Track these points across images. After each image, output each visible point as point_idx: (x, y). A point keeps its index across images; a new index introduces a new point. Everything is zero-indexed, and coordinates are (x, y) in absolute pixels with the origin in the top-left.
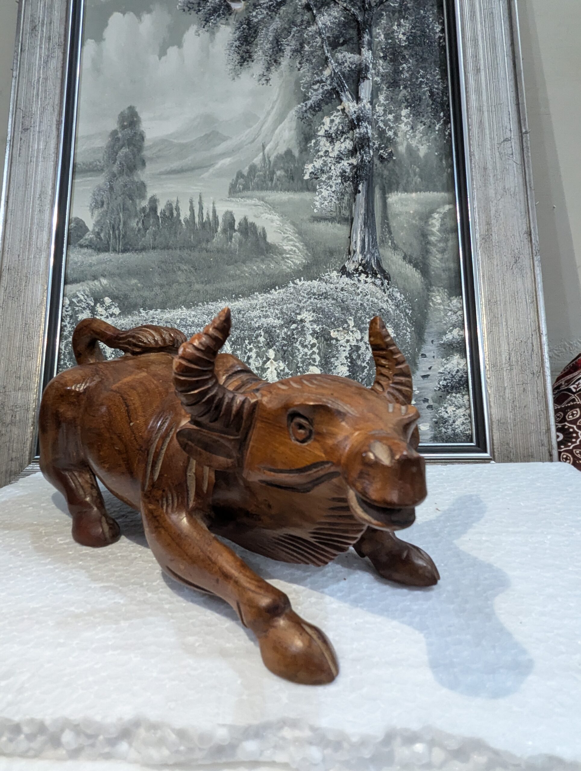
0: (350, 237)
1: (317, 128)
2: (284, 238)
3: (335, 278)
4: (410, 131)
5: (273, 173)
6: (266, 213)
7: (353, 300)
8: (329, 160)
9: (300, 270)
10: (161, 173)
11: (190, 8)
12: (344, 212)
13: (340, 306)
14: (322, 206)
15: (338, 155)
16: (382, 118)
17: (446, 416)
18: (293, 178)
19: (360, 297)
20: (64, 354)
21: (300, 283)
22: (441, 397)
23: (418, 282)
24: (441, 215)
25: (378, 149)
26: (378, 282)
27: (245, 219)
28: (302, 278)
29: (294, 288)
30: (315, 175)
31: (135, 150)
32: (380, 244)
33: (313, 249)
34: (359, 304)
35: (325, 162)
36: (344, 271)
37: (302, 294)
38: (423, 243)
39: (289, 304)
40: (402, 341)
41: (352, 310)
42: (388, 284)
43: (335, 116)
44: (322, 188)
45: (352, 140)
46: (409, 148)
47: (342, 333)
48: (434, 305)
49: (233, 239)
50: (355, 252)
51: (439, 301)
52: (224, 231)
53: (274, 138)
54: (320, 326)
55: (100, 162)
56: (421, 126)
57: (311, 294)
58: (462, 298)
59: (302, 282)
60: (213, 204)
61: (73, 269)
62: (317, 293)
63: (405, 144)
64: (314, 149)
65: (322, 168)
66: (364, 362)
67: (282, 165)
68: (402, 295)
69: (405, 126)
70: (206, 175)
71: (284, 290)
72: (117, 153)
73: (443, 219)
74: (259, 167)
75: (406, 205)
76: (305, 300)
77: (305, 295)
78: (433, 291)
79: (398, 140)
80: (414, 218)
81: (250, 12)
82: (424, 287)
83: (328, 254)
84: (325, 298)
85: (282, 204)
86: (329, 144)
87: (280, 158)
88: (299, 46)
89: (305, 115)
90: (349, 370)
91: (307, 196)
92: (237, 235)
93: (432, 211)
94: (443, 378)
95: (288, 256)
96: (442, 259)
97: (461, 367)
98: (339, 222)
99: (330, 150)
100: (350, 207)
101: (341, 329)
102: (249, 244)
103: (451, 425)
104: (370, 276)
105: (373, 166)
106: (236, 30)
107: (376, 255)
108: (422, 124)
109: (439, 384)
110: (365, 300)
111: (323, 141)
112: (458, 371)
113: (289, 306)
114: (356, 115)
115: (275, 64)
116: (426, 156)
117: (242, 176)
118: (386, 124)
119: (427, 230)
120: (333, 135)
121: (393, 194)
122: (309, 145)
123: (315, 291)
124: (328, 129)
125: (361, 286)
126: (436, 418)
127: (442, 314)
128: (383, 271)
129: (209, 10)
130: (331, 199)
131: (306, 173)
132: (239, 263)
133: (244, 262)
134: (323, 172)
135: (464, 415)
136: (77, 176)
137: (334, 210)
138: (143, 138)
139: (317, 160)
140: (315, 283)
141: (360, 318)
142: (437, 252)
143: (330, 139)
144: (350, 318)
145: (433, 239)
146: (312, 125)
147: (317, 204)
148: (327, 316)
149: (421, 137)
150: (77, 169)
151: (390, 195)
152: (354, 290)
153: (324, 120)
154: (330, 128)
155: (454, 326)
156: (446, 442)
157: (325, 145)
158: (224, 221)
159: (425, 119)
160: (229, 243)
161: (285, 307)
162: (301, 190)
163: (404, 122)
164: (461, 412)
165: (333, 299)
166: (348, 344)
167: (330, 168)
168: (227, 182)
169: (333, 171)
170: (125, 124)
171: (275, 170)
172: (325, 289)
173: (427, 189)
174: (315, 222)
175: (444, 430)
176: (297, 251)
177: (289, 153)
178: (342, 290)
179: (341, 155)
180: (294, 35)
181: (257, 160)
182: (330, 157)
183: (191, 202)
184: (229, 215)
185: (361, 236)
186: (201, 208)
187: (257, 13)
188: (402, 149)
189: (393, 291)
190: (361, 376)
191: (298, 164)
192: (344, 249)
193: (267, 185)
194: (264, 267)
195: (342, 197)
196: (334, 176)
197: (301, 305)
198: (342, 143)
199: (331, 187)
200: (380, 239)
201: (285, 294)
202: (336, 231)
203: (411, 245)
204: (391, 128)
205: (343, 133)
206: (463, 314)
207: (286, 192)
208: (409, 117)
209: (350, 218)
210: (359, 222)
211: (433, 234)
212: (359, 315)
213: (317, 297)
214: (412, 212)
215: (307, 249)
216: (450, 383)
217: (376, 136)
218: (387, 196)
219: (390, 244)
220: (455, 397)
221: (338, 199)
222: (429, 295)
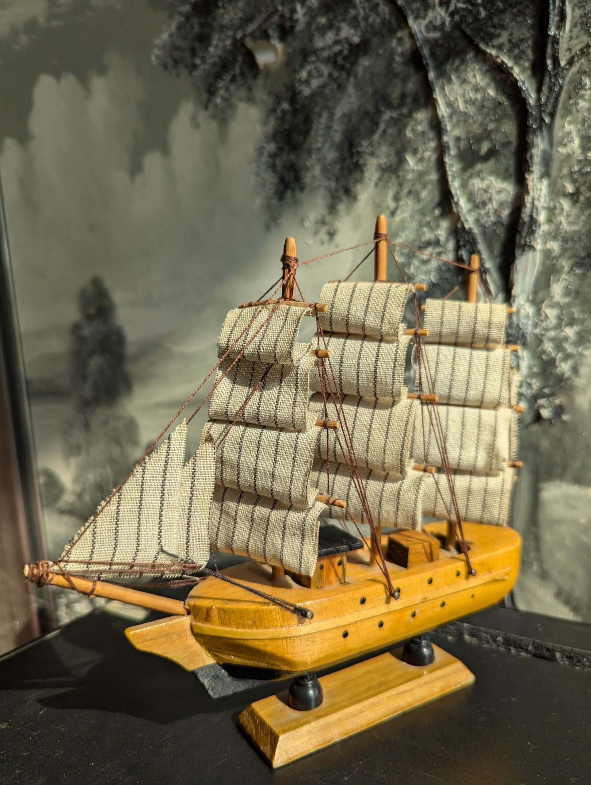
11: (176, 62)
31: (113, 360)
72: (87, 365)
75: (574, 508)
79: (579, 382)
81: (295, 71)
88: (394, 159)
106: (268, 117)
115: (345, 199)
118: (558, 347)
129: (214, 65)
138: (122, 340)
151: (547, 485)
170: (92, 311)
180: (384, 131)
187: (310, 74)
188: (583, 402)
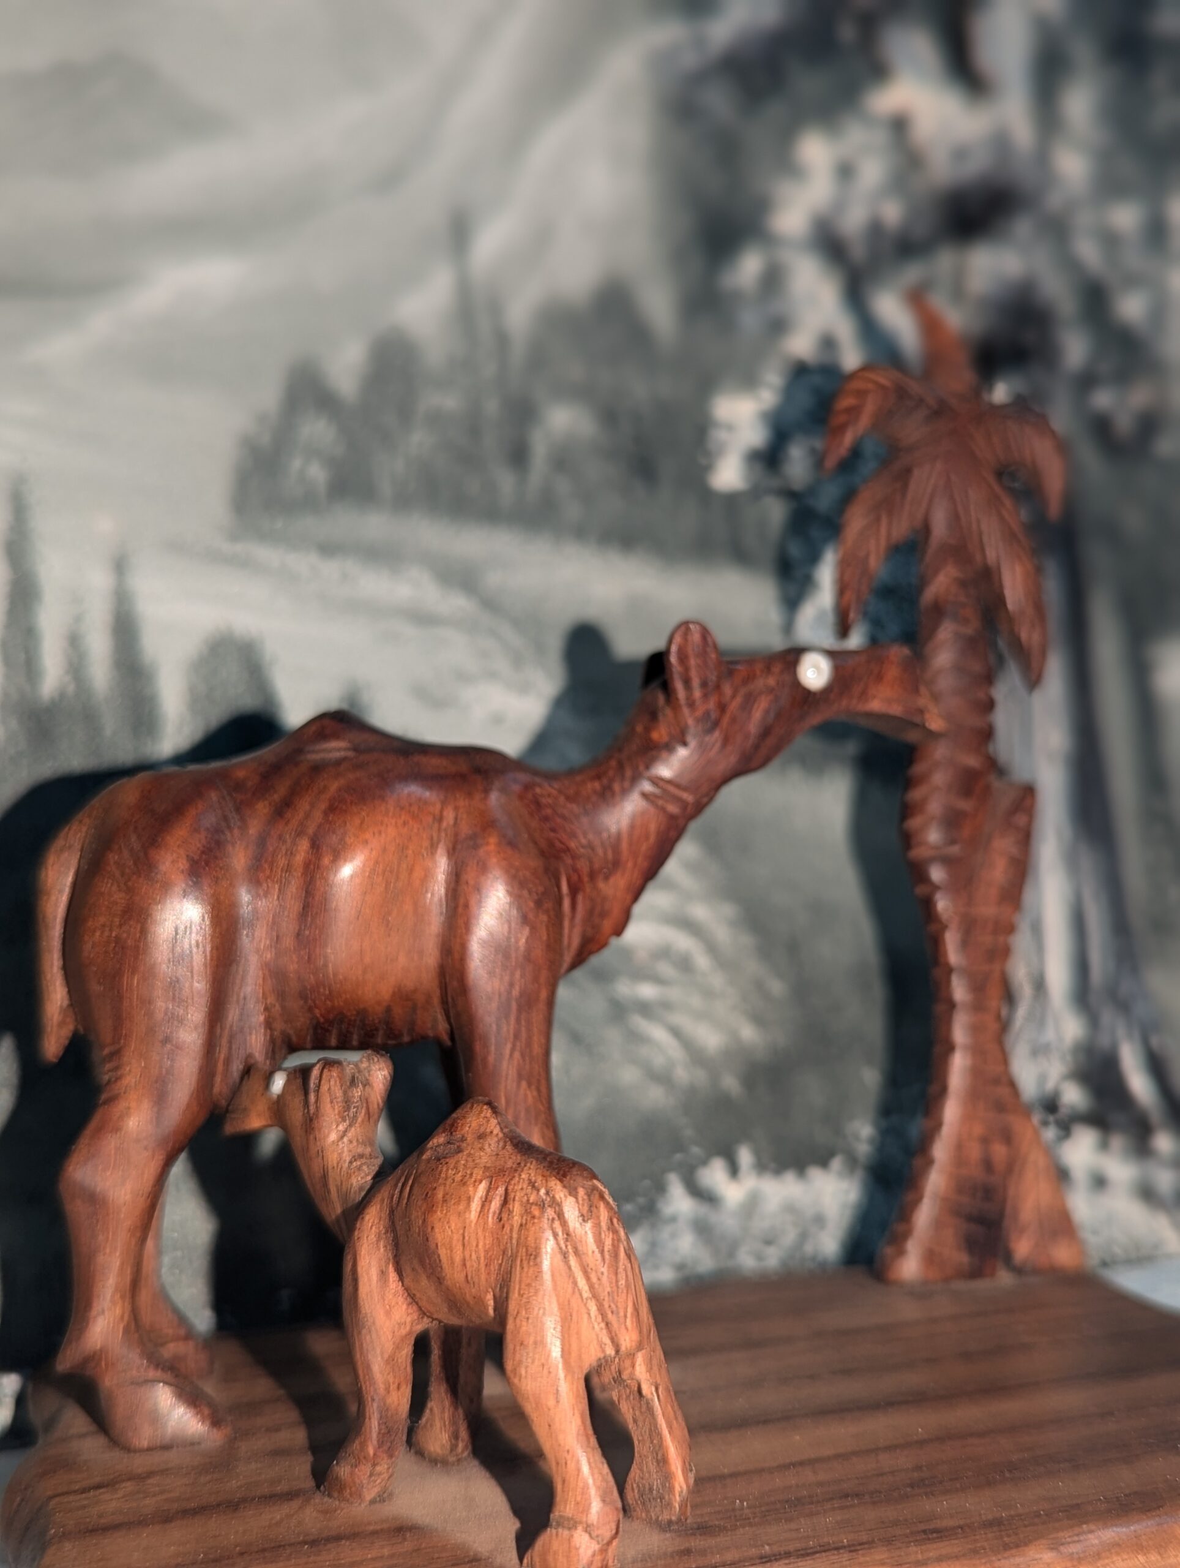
5: (524, 413)
9: (728, 1096)
18: (646, 468)
21: (732, 1193)
29: (698, 1222)
43: (857, 145)
53: (523, 190)
64: (760, 309)
67: (578, 372)
74: (434, 356)
104: (1118, 1144)
111: (807, 276)
117: (327, 402)
122: (728, 281)
124: (825, 206)
131: (724, 453)
143: (842, 269)
154: (839, 204)
158: (198, 705)
162: (704, 550)
171: (540, 395)
177: (615, 302)
181: (422, 311)
184: (234, 668)
193: (491, 485)
207: (615, 556)
215: (758, 950)
218: (1154, 653)
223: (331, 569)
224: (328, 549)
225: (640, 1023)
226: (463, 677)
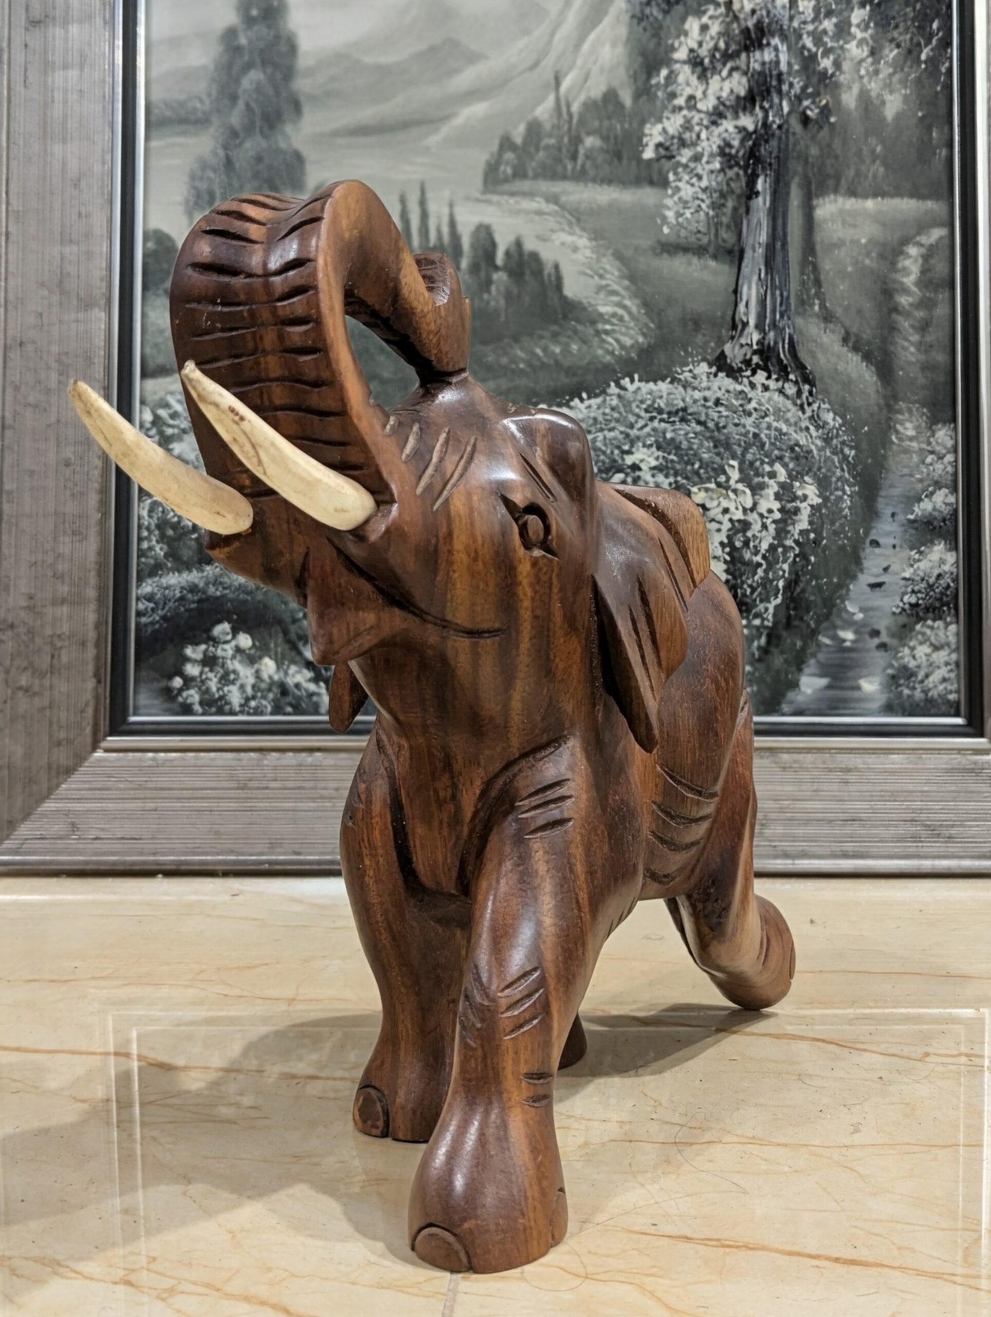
0: (735, 291)
1: (673, 45)
2: (600, 289)
3: (704, 378)
4: (870, 60)
5: (577, 141)
6: (563, 230)
7: (736, 425)
8: (697, 118)
9: (632, 359)
10: (336, 134)
12: (725, 236)
13: (712, 438)
14: (680, 220)
15: (716, 108)
16: (810, 27)
17: (912, 664)
18: (618, 155)
19: (752, 419)
20: (148, 529)
21: (631, 388)
22: (904, 626)
23: (871, 391)
24: (923, 250)
25: (799, 98)
26: (791, 389)
27: (518, 244)
28: (636, 376)
29: (619, 396)
30: (667, 149)
31: (279, 76)
32: (796, 307)
33: (659, 314)
34: (751, 436)
35: (688, 121)
36: (721, 364)
37: (637, 411)
38: (885, 310)
39: (611, 430)
40: (833, 513)
41: (735, 447)
42: (811, 393)
43: (711, 17)
44: (680, 180)
45: (745, 73)
46: (864, 96)
47: (715, 496)
48: (900, 439)
49: (493, 288)
50: (745, 324)
51: (911, 433)
52: (475, 268)
53: (579, 62)
54: (672, 479)
55: (201, 100)
56: (891, 50)
57: (654, 411)
58: (955, 429)
59: (637, 384)
60: (451, 205)
61: (156, 345)
62: (667, 409)
63: (856, 90)
64: (665, 91)
65: (680, 133)
66: (756, 554)
67: (597, 123)
68: (838, 418)
69: (858, 46)
70: (434, 140)
71: (599, 400)
72: (238, 81)
73: (926, 258)
74: (548, 126)
75: (854, 226)
76: (641, 423)
77: (643, 414)
78: (900, 412)
79: (843, 79)
80: (868, 254)
82: (882, 402)
83: (690, 326)
84: (683, 420)
85: (596, 212)
86: (694, 80)
87: (590, 106)
89: (647, 11)
90: (727, 571)
91: (647, 195)
92: (500, 277)
93: (905, 241)
94: (909, 589)
95: (608, 327)
96: (920, 343)
97: (946, 568)
98: (715, 257)
99: (699, 95)
100: (736, 225)
101: (712, 486)
102: (527, 299)
103: (922, 682)
104: (774, 376)
105: (787, 137)
107: (787, 331)
108: (893, 45)
109: (902, 600)
110: (764, 425)
111: (685, 73)
112: (939, 576)
113: (610, 435)
114: (755, 17)
116: (898, 117)
117: (513, 147)
118: (818, 41)
119: (894, 281)
120: (707, 61)
121: (827, 200)
122: (654, 82)
123: (662, 405)
124: (695, 45)
125: (757, 395)
126: (891, 666)
127: (915, 458)
128: (801, 367)
130: (699, 206)
131: (647, 145)
132: (506, 341)
133: (516, 339)
134: (683, 143)
135: (947, 664)
136: (154, 133)
137: (703, 230)
138: (293, 48)
139: (670, 115)
140: (663, 387)
141: (751, 464)
142: (911, 331)
143: (699, 69)
144: (732, 462)
145: (904, 301)
146: (662, 34)
147: (670, 214)
148: (686, 456)
149: (891, 76)
150: (153, 118)
151: (821, 201)
152: (741, 405)
153: (687, 26)
154: (700, 44)
155: (938, 485)
156: (911, 714)
157: (688, 84)
158: (473, 247)
159: (901, 34)
160: (486, 296)
161: (600, 436)
162: (638, 182)
163: (854, 37)
164: (941, 656)
165: (699, 423)
166: (727, 516)
167: (698, 136)
168: (480, 158)
169: (705, 144)
170: (254, 12)
171: (583, 135)
172: (683, 400)
173: (897, 193)
174: (665, 255)
175: (906, 692)
176: (627, 318)
177: (611, 96)
178: (718, 402)
179: (721, 108)
181: (544, 111)
182: (699, 111)
183: (403, 201)
184: (483, 234)
185: (758, 292)
186: (424, 216)
188: (849, 99)
189: (819, 408)
190: (749, 582)
191: (630, 124)
192: (723, 317)
193: (565, 168)
194: (557, 350)
195: (722, 201)
196: (706, 154)
197: (634, 433)
198: (723, 80)
199: (700, 178)
200: (797, 296)
201: (601, 411)
202: (707, 276)
203: (859, 312)
204: (827, 52)
205: (727, 56)
206: (956, 461)
207: (605, 187)
208: (867, 27)
209: (736, 248)
210: (754, 259)
211: (906, 291)
212: (749, 457)
213: (665, 416)
214: (863, 241)
215: (647, 314)
216: (923, 599)
217: (796, 67)
218: (815, 202)
219: (817, 308)
220: (932, 628)
221: (713, 206)
222: (890, 419)
223: (512, 201)
224: (513, 194)
225: (604, 336)
226: (552, 231)
